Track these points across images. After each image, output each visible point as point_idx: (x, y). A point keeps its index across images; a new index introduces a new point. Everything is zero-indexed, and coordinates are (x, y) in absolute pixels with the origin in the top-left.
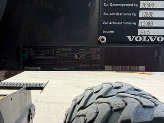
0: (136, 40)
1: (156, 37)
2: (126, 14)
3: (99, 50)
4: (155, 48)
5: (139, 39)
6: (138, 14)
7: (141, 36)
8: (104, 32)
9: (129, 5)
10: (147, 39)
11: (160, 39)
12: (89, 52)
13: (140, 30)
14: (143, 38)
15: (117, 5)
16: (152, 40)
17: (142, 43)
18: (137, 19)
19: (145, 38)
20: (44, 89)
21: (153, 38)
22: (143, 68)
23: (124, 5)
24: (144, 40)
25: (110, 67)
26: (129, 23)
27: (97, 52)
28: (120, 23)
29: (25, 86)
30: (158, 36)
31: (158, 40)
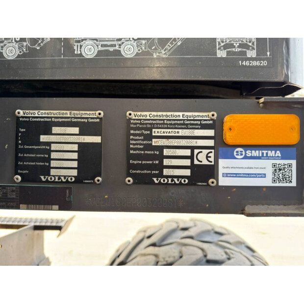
0: (49, 179)
1: (67, 177)
2: (39, 156)
3: (14, 188)
4: (67, 188)
5: (51, 179)
6: (50, 156)
7: (54, 176)
8: (19, 171)
9: (41, 147)
10: (59, 178)
11: (71, 179)
12: (5, 191)
13: (52, 170)
14: (55, 178)
15: (31, 147)
16: (64, 180)
17: (54, 182)
18: (49, 160)
19: (57, 178)
20: (62, 230)
21: (65, 178)
22: (57, 207)
23: (37, 147)
24: (57, 180)
25: (25, 206)
26: (42, 164)
27: (13, 191)
28: (34, 163)
29: (32, 224)
30: (69, 176)
31: (69, 179)
